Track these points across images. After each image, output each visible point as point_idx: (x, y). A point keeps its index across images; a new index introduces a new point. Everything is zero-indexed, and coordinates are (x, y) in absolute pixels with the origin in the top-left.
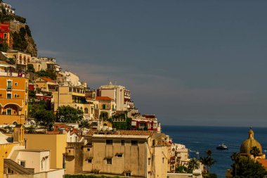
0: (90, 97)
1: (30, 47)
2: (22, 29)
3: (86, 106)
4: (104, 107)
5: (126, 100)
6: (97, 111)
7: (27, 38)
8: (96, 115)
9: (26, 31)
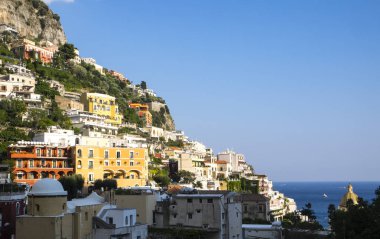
0: (209, 161)
1: (169, 122)
2: (162, 109)
3: (205, 169)
4: (221, 169)
5: (240, 163)
6: (214, 173)
7: (165, 115)
8: (214, 176)
9: (165, 110)
